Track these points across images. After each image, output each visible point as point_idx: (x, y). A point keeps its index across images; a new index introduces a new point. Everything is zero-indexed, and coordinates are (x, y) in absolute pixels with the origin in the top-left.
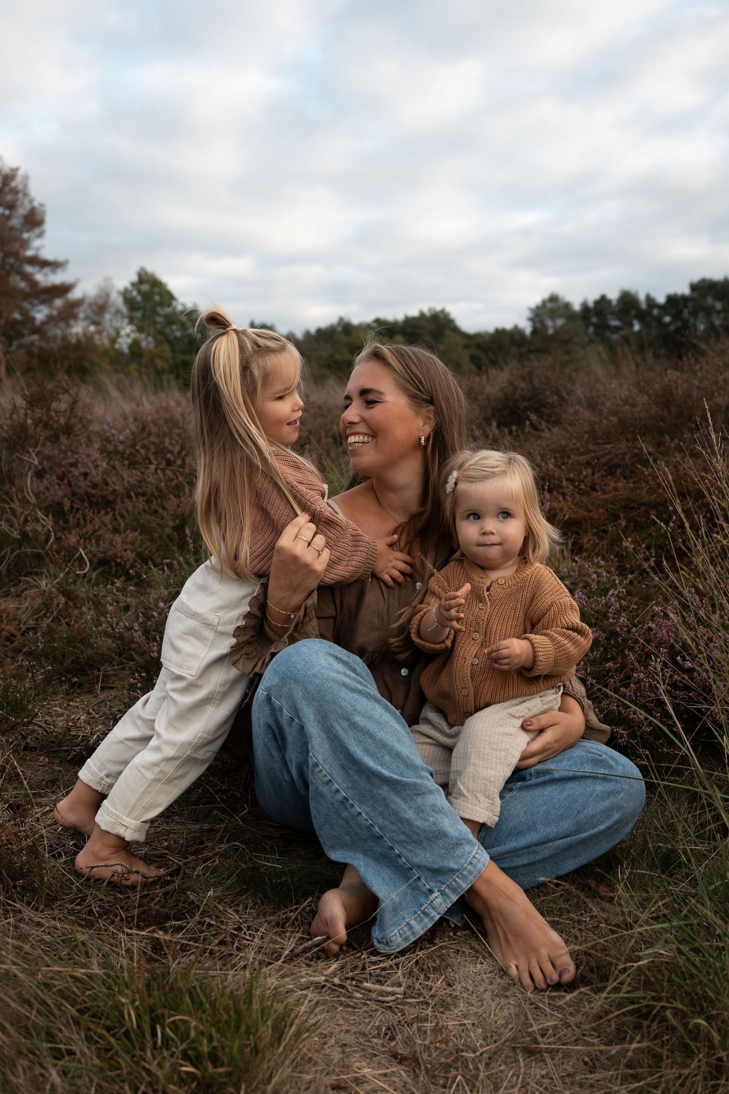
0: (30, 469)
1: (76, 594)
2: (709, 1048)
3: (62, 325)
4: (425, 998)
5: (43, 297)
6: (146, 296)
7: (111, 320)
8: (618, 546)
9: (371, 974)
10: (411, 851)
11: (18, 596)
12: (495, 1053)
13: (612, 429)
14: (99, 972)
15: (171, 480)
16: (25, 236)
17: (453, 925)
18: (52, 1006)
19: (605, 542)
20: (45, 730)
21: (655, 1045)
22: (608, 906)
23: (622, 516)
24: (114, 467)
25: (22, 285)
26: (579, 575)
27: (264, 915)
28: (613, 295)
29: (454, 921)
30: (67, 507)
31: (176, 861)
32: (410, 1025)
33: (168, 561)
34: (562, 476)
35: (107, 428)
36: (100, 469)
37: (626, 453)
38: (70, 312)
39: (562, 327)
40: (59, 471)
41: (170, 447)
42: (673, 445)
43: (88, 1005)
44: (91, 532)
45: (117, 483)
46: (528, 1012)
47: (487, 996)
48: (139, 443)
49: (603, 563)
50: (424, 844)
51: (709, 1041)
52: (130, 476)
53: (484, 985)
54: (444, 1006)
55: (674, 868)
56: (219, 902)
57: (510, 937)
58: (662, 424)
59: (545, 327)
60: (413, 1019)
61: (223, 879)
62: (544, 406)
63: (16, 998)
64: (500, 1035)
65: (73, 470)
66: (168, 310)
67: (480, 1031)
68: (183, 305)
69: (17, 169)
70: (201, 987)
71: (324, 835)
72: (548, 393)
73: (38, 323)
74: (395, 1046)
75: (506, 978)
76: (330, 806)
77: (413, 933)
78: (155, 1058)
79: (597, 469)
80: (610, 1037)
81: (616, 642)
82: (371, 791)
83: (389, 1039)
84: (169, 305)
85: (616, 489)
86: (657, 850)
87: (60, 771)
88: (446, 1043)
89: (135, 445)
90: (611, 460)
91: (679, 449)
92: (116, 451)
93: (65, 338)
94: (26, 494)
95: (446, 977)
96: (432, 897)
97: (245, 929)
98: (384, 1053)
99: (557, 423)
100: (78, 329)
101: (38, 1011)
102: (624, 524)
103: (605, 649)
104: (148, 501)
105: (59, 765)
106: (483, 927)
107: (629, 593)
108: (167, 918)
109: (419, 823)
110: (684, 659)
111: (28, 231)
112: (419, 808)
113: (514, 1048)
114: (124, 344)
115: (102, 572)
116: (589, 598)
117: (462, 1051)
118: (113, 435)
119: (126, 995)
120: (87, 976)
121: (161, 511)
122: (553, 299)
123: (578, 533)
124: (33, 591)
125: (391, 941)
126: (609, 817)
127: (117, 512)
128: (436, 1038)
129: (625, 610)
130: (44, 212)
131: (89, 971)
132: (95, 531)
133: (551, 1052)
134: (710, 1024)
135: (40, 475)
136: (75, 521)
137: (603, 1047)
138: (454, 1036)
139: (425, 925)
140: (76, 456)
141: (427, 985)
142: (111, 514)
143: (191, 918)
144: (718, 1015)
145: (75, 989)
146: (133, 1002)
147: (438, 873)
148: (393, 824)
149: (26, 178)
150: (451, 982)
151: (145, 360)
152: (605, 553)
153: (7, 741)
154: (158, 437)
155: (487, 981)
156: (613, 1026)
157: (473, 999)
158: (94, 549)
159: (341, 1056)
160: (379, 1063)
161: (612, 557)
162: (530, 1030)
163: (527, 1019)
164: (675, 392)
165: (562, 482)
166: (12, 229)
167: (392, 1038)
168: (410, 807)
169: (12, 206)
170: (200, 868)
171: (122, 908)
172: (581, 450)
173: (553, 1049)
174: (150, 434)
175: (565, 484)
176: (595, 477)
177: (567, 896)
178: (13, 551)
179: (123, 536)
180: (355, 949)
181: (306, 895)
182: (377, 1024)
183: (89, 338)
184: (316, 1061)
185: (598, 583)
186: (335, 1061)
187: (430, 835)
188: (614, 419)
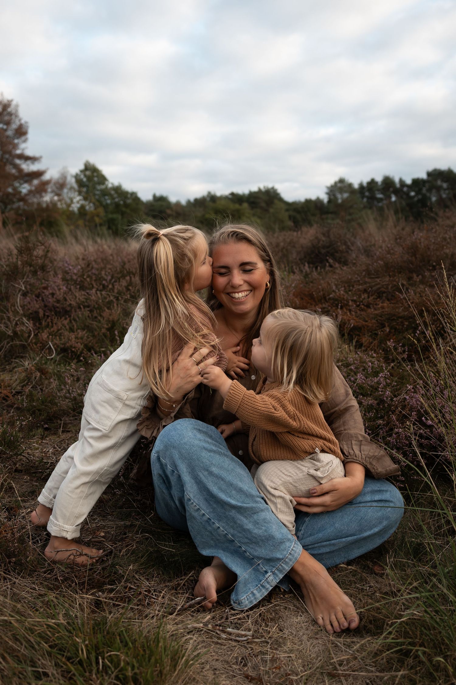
0: (19, 291)
1: (46, 370)
2: (446, 676)
3: (38, 196)
4: (265, 638)
5: (26, 178)
6: (89, 179)
7: (68, 193)
8: (384, 344)
9: (231, 622)
10: (252, 548)
11: (11, 371)
12: (310, 676)
13: (380, 269)
14: (63, 622)
15: (105, 298)
16: (16, 141)
17: (282, 590)
18: (34, 643)
19: (376, 342)
20: (27, 459)
21: (411, 673)
22: (380, 579)
23: (387, 325)
24: (70, 290)
25: (14, 171)
26: (360, 363)
27: (164, 582)
28: (379, 179)
29: (283, 587)
30: (41, 314)
31: (109, 545)
32: (256, 656)
33: (103, 349)
34: (349, 298)
35: (66, 265)
36: (62, 291)
37: (388, 285)
38: (42, 188)
39: (347, 198)
40: (37, 292)
41: (105, 277)
42: (418, 280)
43: (56, 643)
44: (56, 331)
45: (72, 300)
46: (331, 649)
47: (305, 637)
48: (86, 274)
49: (375, 355)
50: (260, 544)
51: (446, 671)
52: (80, 295)
53: (303, 631)
54: (278, 644)
55: (422, 556)
56: (136, 573)
57: (318, 599)
58: (411, 266)
59: (336, 199)
60: (258, 652)
61: (139, 558)
62: (337, 252)
63: (11, 637)
64: (313, 664)
65: (45, 291)
66: (103, 187)
67: (300, 661)
68: (112, 184)
69: (12, 101)
70: (126, 631)
71: (197, 541)
72: (339, 244)
73: (23, 194)
74: (247, 670)
75: (316, 626)
76: (200, 524)
77: (255, 598)
78: (98, 679)
79: (370, 294)
80: (383, 667)
81: (384, 406)
82: (225, 513)
83: (243, 666)
84: (103, 183)
85: (383, 308)
86: (411, 543)
87: (37, 486)
88: (280, 668)
89: (83, 275)
90: (379, 288)
91: (422, 282)
92: (72, 279)
93: (39, 204)
94: (16, 307)
95: (279, 625)
96: (267, 576)
97: (152, 592)
98: (240, 675)
99: (345, 263)
100: (47, 198)
101: (25, 647)
102: (388, 330)
103: (377, 411)
104: (91, 311)
105: (36, 481)
106: (301, 592)
107: (392, 375)
108: (104, 583)
109: (256, 531)
110: (427, 419)
111: (18, 138)
112: (255, 521)
113: (322, 673)
114: (75, 207)
115: (63, 356)
116: (366, 378)
117: (289, 675)
118: (70, 269)
119: (80, 637)
120: (56, 625)
121: (99, 318)
122: (342, 181)
123: (359, 335)
124: (20, 368)
125: (242, 603)
126: (380, 523)
127: (72, 318)
128: (273, 665)
129: (389, 386)
130: (28, 127)
131: (57, 621)
132: (58, 330)
133: (346, 676)
134: (446, 660)
135: (25, 295)
136: (46, 323)
137: (378, 674)
138: (284, 664)
139: (263, 594)
140: (47, 282)
141: (267, 630)
142: (68, 319)
143: (119, 583)
144: (451, 655)
145: (48, 633)
146: (84, 641)
147: (270, 561)
148: (240, 533)
149: (17, 106)
150: (282, 628)
151: (88, 217)
152: (376, 348)
153: (4, 466)
154: (97, 270)
155: (304, 627)
156: (385, 660)
157: (296, 640)
158: (57, 342)
159: (213, 677)
160: (237, 681)
161: (381, 351)
162: (332, 661)
163: (330, 654)
164: (419, 246)
165: (349, 302)
166: (8, 137)
167: (245, 665)
168: (250, 522)
169: (8, 123)
170: (124, 550)
171: (76, 577)
172: (361, 282)
173: (346, 674)
174: (92, 268)
175: (350, 303)
176: (370, 299)
177: (354, 573)
178: (8, 343)
179: (76, 333)
180: (221, 605)
181: (190, 569)
182: (235, 656)
183: (54, 204)
184: (198, 680)
185: (372, 367)
186: (210, 680)
187: (263, 538)
188: (381, 263)
